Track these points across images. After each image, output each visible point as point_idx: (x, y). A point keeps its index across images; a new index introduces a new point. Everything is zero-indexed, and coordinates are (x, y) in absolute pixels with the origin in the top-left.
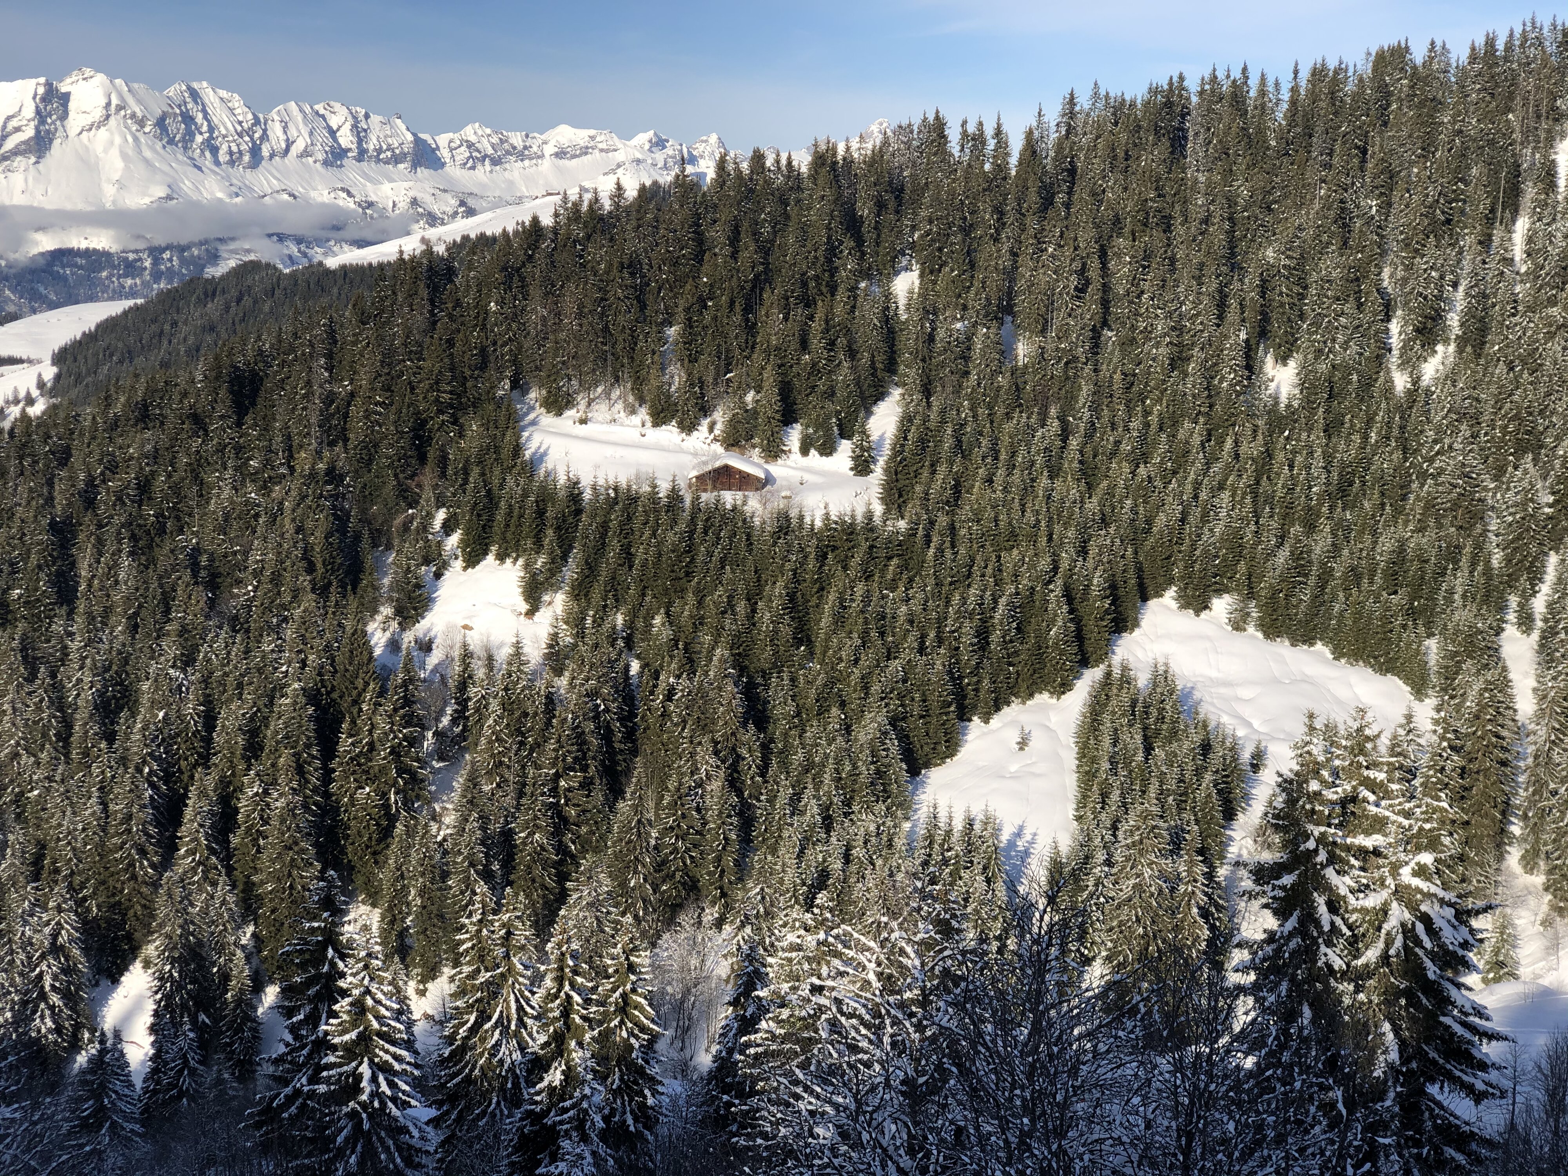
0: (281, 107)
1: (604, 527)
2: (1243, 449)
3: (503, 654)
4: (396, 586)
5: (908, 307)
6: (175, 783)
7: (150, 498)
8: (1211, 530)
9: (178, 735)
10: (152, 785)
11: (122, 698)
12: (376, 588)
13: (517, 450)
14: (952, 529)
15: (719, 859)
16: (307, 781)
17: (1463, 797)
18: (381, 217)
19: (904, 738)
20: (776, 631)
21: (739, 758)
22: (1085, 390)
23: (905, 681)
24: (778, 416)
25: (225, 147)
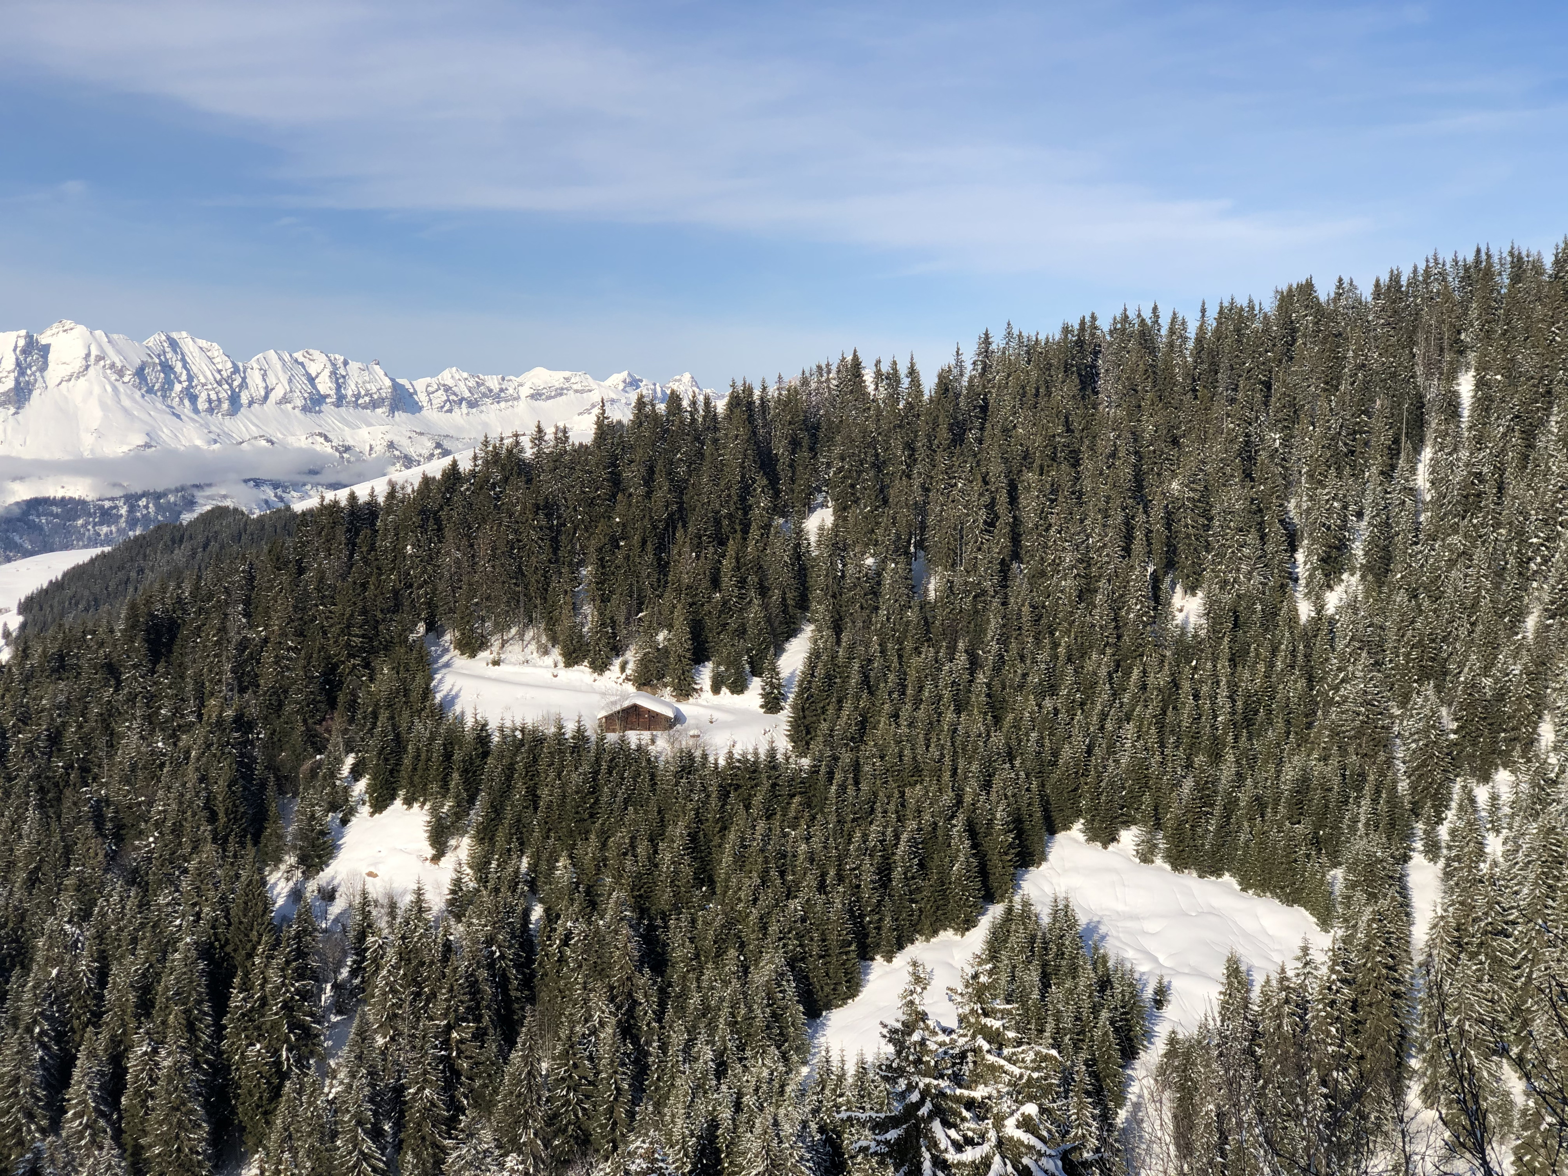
0: (260, 356)
1: (511, 769)
2: (1151, 680)
3: (406, 901)
4: (302, 834)
5: (819, 543)
6: (68, 1042)
7: (59, 750)
8: (1116, 761)
9: (70, 993)
10: (43, 1046)
11: (17, 956)
12: (281, 837)
13: (427, 693)
14: (856, 767)
15: (611, 1111)
16: (198, 1039)
17: (1356, 1032)
18: (358, 460)
19: (802, 979)
20: (676, 872)
21: (635, 1003)
22: (994, 624)
23: (803, 920)
24: (688, 655)
25: (203, 396)
